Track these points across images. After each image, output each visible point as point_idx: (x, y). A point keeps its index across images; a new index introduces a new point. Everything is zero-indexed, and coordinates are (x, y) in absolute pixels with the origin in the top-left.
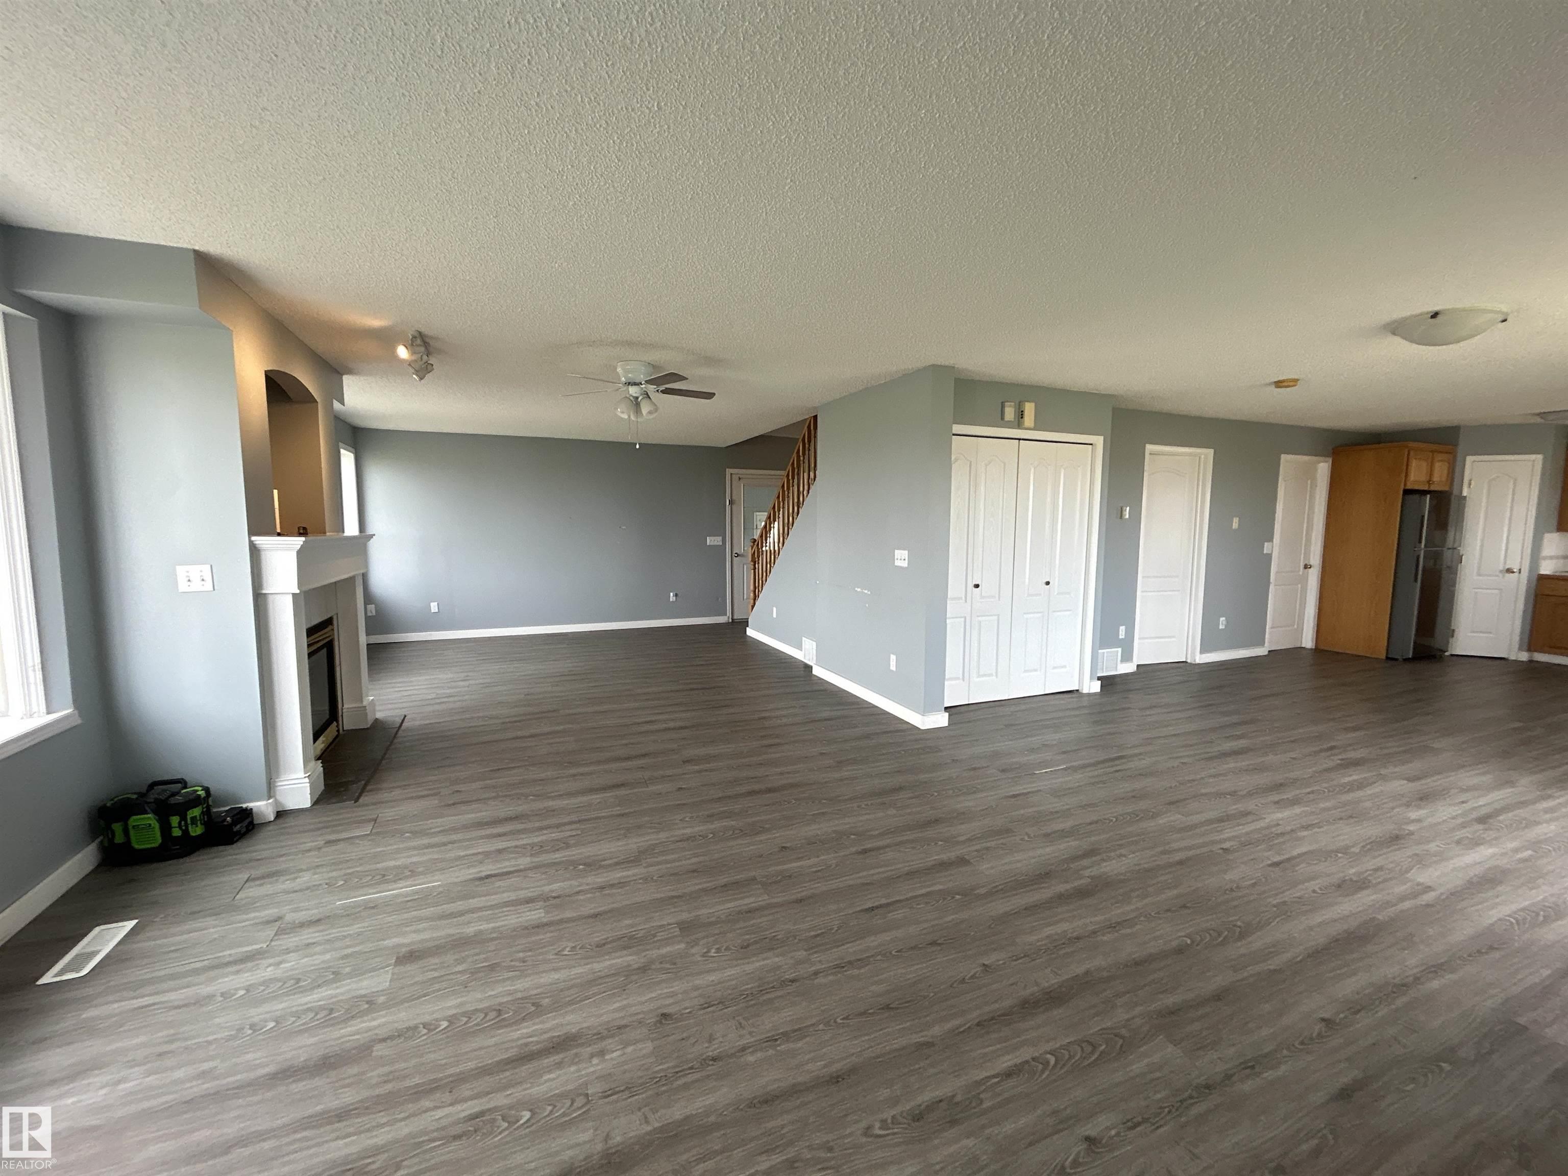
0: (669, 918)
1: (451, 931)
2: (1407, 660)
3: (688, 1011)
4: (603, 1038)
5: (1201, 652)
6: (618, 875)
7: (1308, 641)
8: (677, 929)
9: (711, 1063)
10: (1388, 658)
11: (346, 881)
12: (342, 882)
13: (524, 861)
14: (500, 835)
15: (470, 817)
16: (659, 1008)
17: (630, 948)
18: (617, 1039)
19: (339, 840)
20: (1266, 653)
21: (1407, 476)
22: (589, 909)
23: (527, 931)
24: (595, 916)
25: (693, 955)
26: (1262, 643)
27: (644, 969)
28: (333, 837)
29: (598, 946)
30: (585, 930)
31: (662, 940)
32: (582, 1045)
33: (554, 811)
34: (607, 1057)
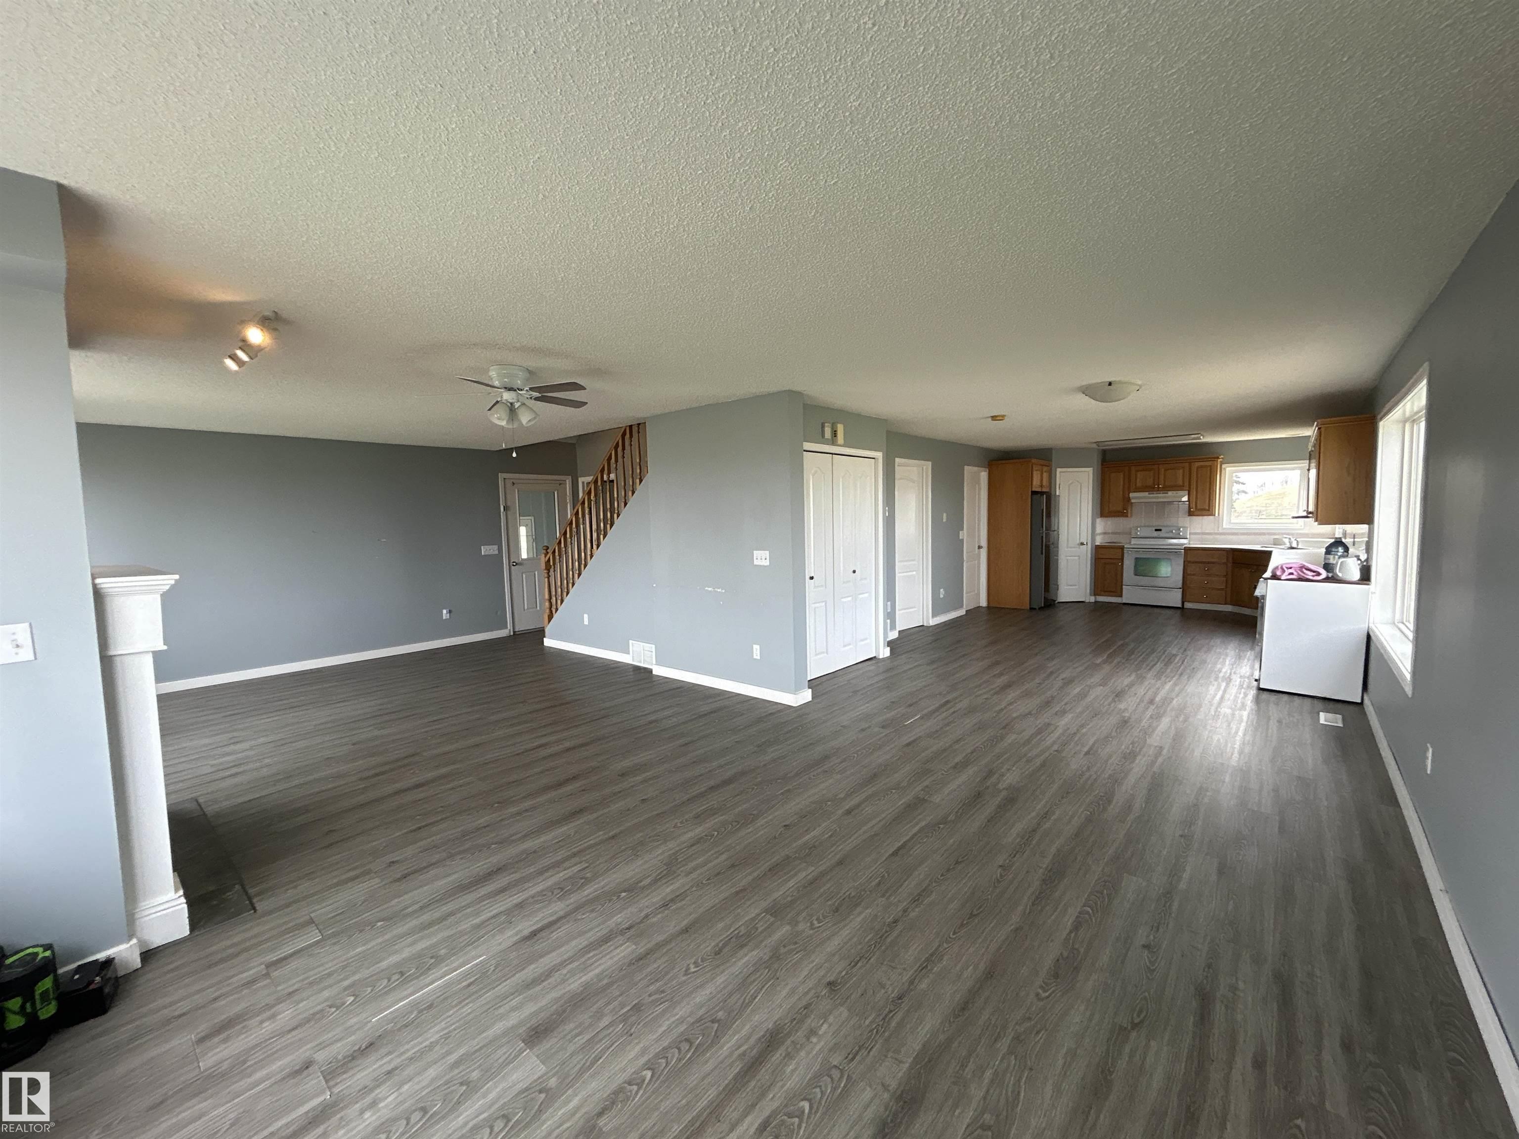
0: (752, 910)
1: (554, 995)
2: (1041, 608)
3: (844, 973)
4: (801, 1021)
5: (933, 617)
6: (667, 890)
7: (983, 603)
8: (768, 916)
9: (900, 1001)
10: (1031, 609)
11: (356, 996)
12: (352, 998)
13: (558, 908)
14: (503, 890)
15: (442, 884)
16: (820, 980)
17: (745, 945)
18: (813, 1016)
19: (285, 958)
20: (964, 613)
21: (1032, 482)
22: (673, 927)
23: (633, 967)
24: (686, 930)
25: (803, 931)
26: (962, 606)
27: (776, 956)
28: (273, 957)
29: (717, 953)
30: (689, 945)
31: (765, 930)
32: (789, 1034)
33: (535, 852)
34: (820, 1033)
